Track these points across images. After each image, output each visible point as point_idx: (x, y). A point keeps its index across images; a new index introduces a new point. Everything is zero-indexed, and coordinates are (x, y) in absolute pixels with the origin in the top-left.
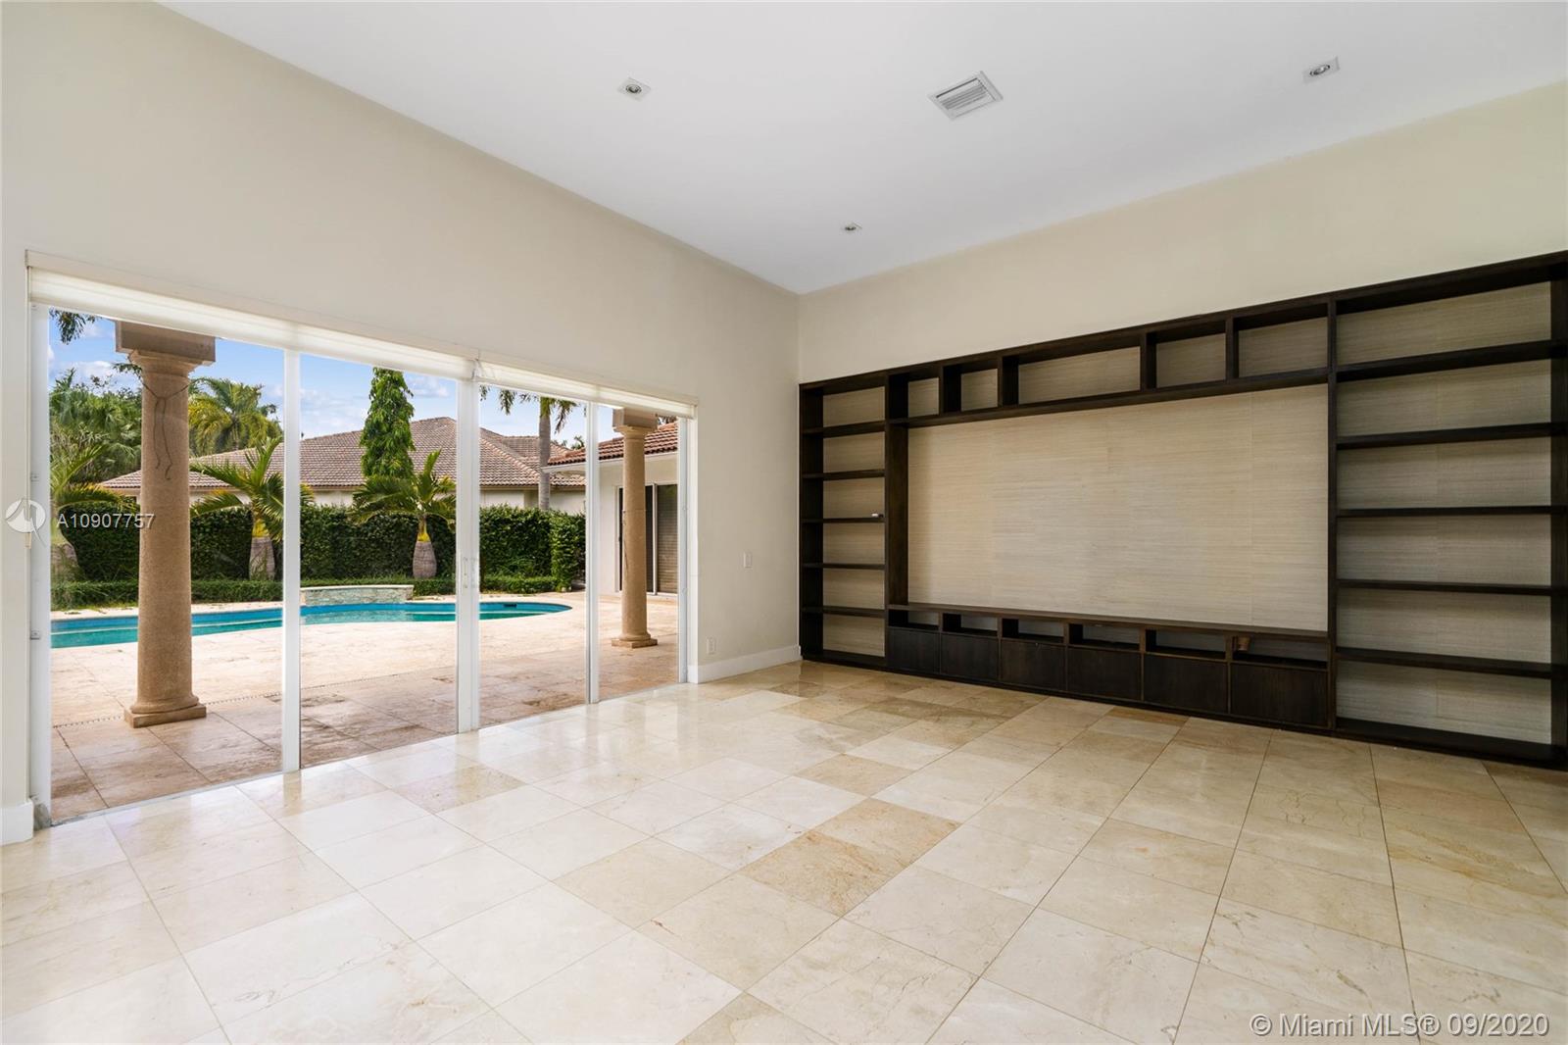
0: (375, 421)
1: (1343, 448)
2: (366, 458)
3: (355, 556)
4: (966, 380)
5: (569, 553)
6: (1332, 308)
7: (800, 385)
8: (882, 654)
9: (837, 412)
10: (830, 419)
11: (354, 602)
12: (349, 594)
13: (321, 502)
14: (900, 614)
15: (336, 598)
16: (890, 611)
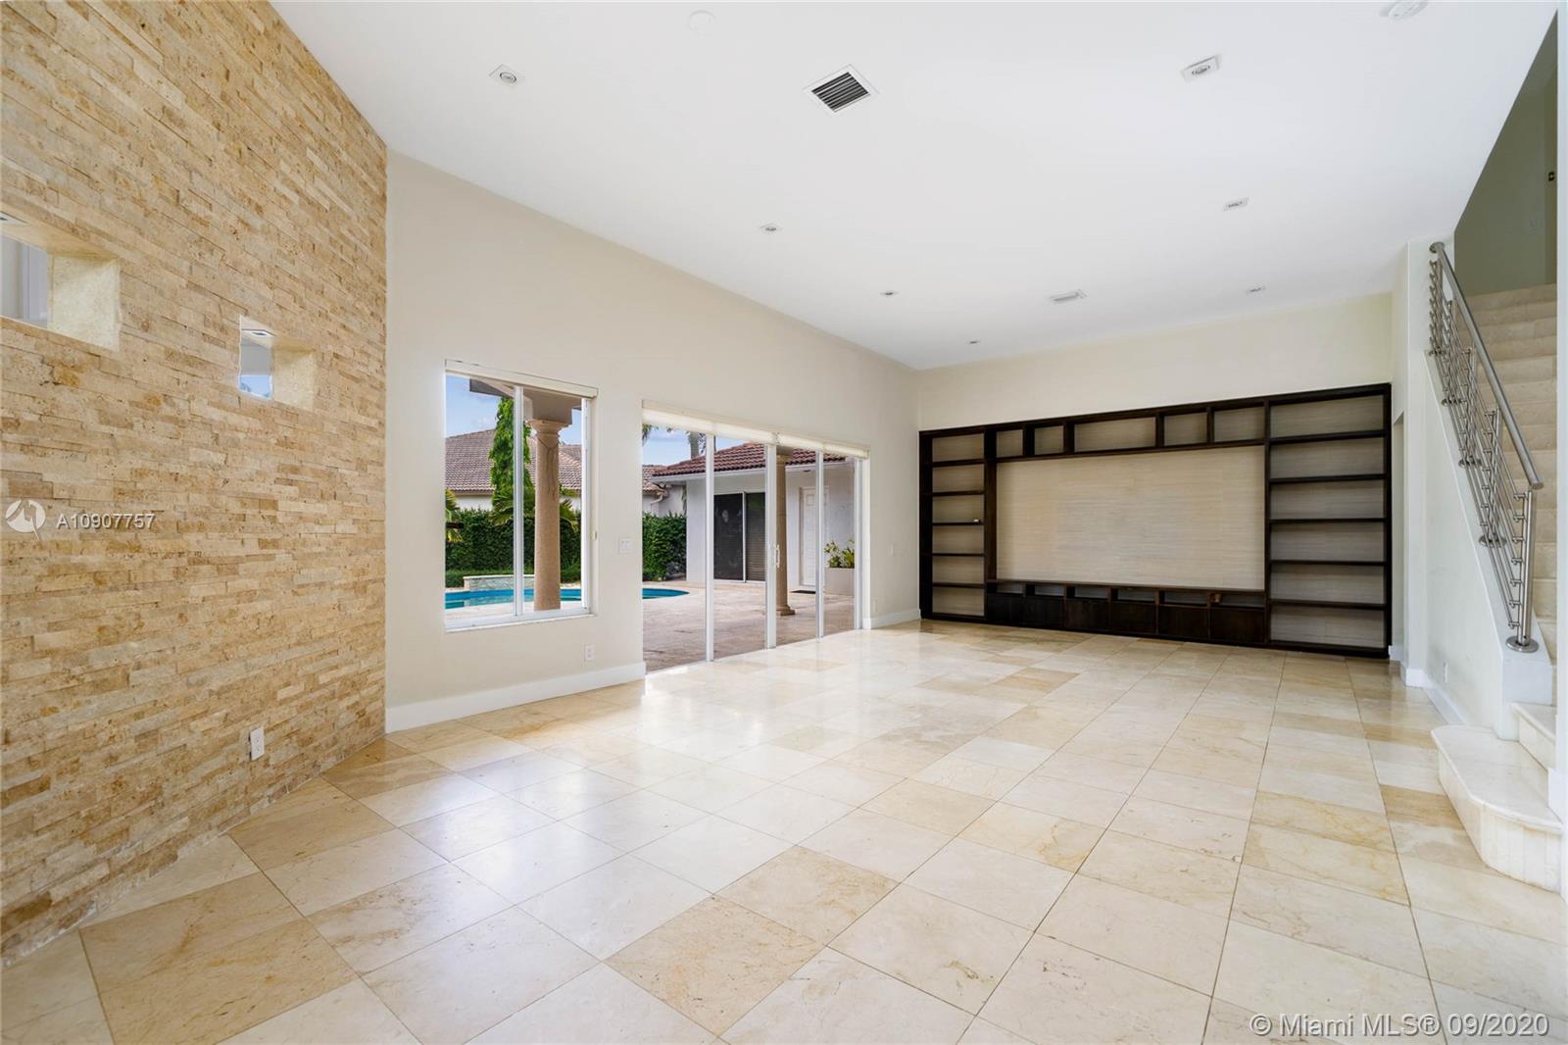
0: (503, 438)
1: (1273, 485)
2: (495, 469)
3: (491, 551)
4: (1038, 434)
5: (665, 548)
6: (1266, 403)
7: (921, 433)
8: (982, 614)
9: (942, 450)
10: (938, 455)
11: (504, 588)
12: (500, 581)
13: (464, 505)
14: (993, 586)
15: (490, 585)
16: (988, 584)
